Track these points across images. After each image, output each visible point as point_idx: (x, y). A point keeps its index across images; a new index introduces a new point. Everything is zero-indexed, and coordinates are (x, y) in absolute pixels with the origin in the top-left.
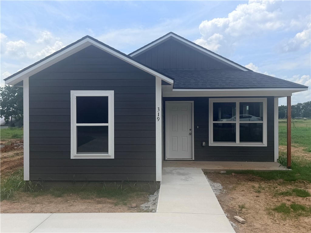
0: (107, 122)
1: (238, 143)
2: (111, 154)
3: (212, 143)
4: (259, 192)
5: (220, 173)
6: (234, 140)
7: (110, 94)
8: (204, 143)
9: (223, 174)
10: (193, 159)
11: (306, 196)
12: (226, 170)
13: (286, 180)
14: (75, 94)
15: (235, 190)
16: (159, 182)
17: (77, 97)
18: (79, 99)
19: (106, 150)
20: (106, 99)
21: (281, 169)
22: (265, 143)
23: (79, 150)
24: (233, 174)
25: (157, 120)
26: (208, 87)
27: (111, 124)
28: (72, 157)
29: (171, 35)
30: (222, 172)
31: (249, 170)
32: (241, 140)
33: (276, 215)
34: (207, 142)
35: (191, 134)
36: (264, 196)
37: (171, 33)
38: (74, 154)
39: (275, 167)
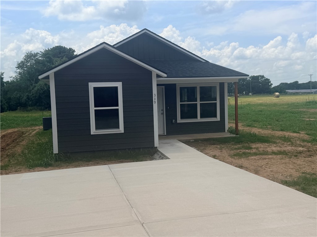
0: (118, 106)
1: (199, 119)
2: (121, 129)
3: (179, 120)
4: (222, 149)
5: (191, 142)
6: (196, 117)
7: (119, 85)
8: (174, 121)
9: (193, 142)
10: (165, 134)
11: (250, 149)
12: (194, 139)
13: (236, 142)
14: (92, 85)
15: (206, 149)
16: (157, 147)
17: (94, 87)
18: (95, 89)
19: (118, 127)
20: (116, 88)
21: (232, 136)
22: (218, 118)
23: (97, 128)
24: (200, 141)
25: (154, 103)
26: (181, 76)
27: (120, 108)
28: (92, 133)
29: (145, 31)
30: (192, 141)
31: (211, 138)
32: (201, 117)
33: (236, 157)
34: (176, 120)
35: (163, 114)
36: (225, 151)
37: (145, 29)
38: (93, 131)
39: (227, 135)
